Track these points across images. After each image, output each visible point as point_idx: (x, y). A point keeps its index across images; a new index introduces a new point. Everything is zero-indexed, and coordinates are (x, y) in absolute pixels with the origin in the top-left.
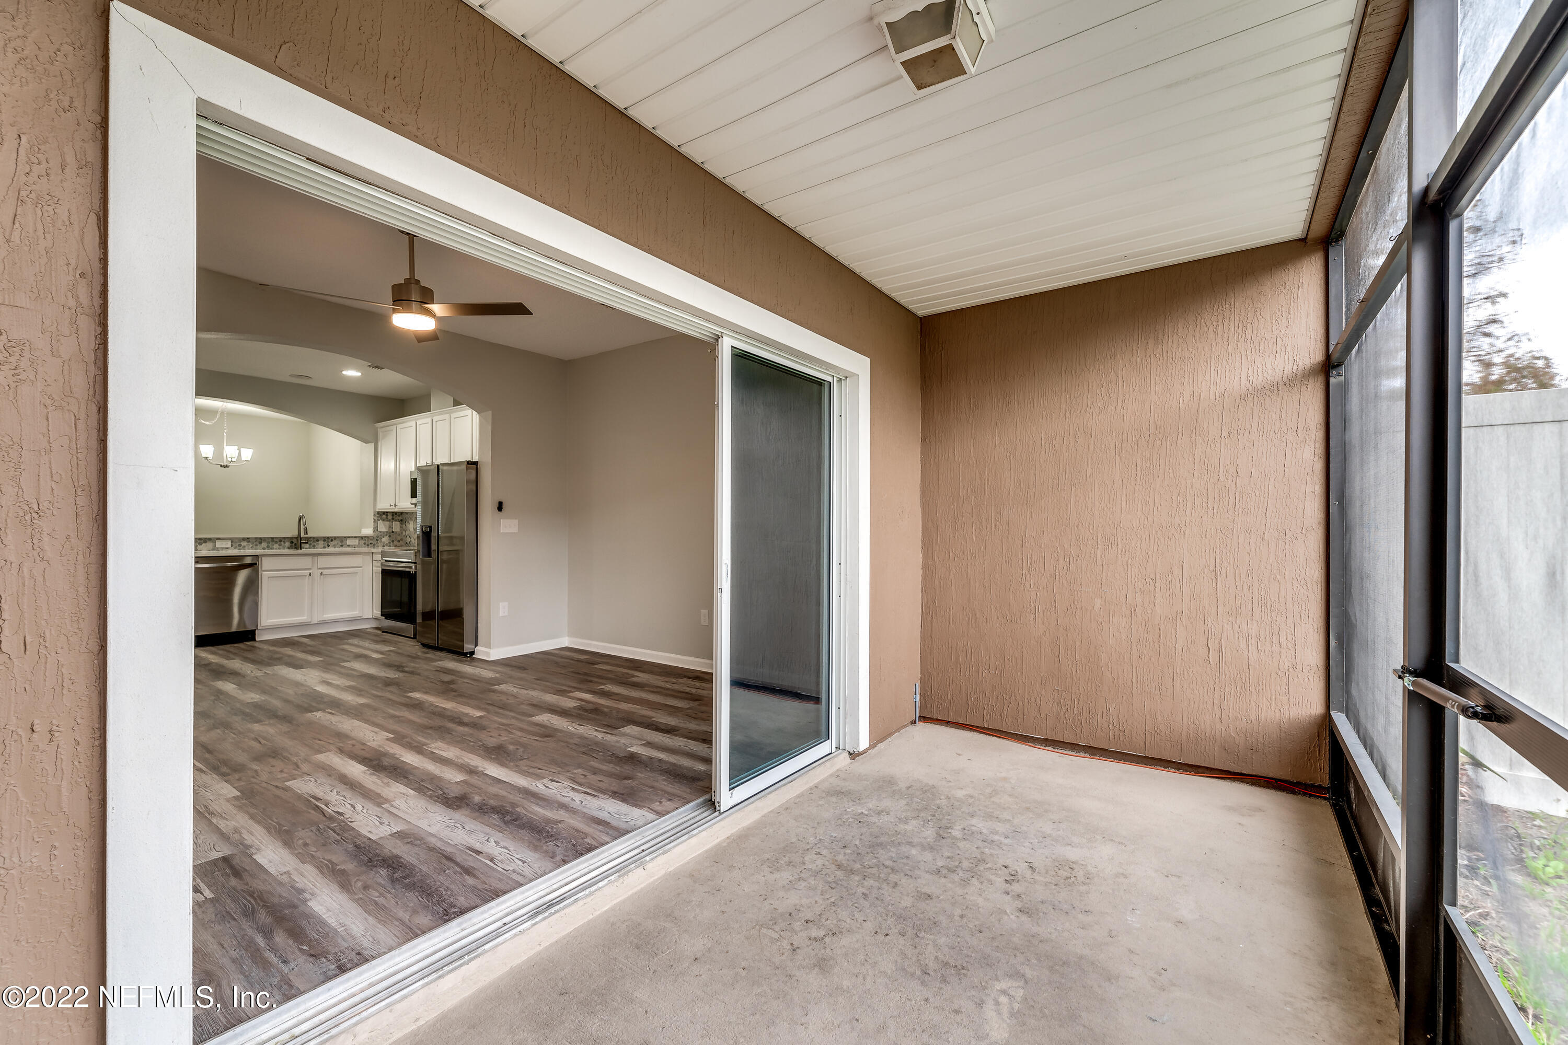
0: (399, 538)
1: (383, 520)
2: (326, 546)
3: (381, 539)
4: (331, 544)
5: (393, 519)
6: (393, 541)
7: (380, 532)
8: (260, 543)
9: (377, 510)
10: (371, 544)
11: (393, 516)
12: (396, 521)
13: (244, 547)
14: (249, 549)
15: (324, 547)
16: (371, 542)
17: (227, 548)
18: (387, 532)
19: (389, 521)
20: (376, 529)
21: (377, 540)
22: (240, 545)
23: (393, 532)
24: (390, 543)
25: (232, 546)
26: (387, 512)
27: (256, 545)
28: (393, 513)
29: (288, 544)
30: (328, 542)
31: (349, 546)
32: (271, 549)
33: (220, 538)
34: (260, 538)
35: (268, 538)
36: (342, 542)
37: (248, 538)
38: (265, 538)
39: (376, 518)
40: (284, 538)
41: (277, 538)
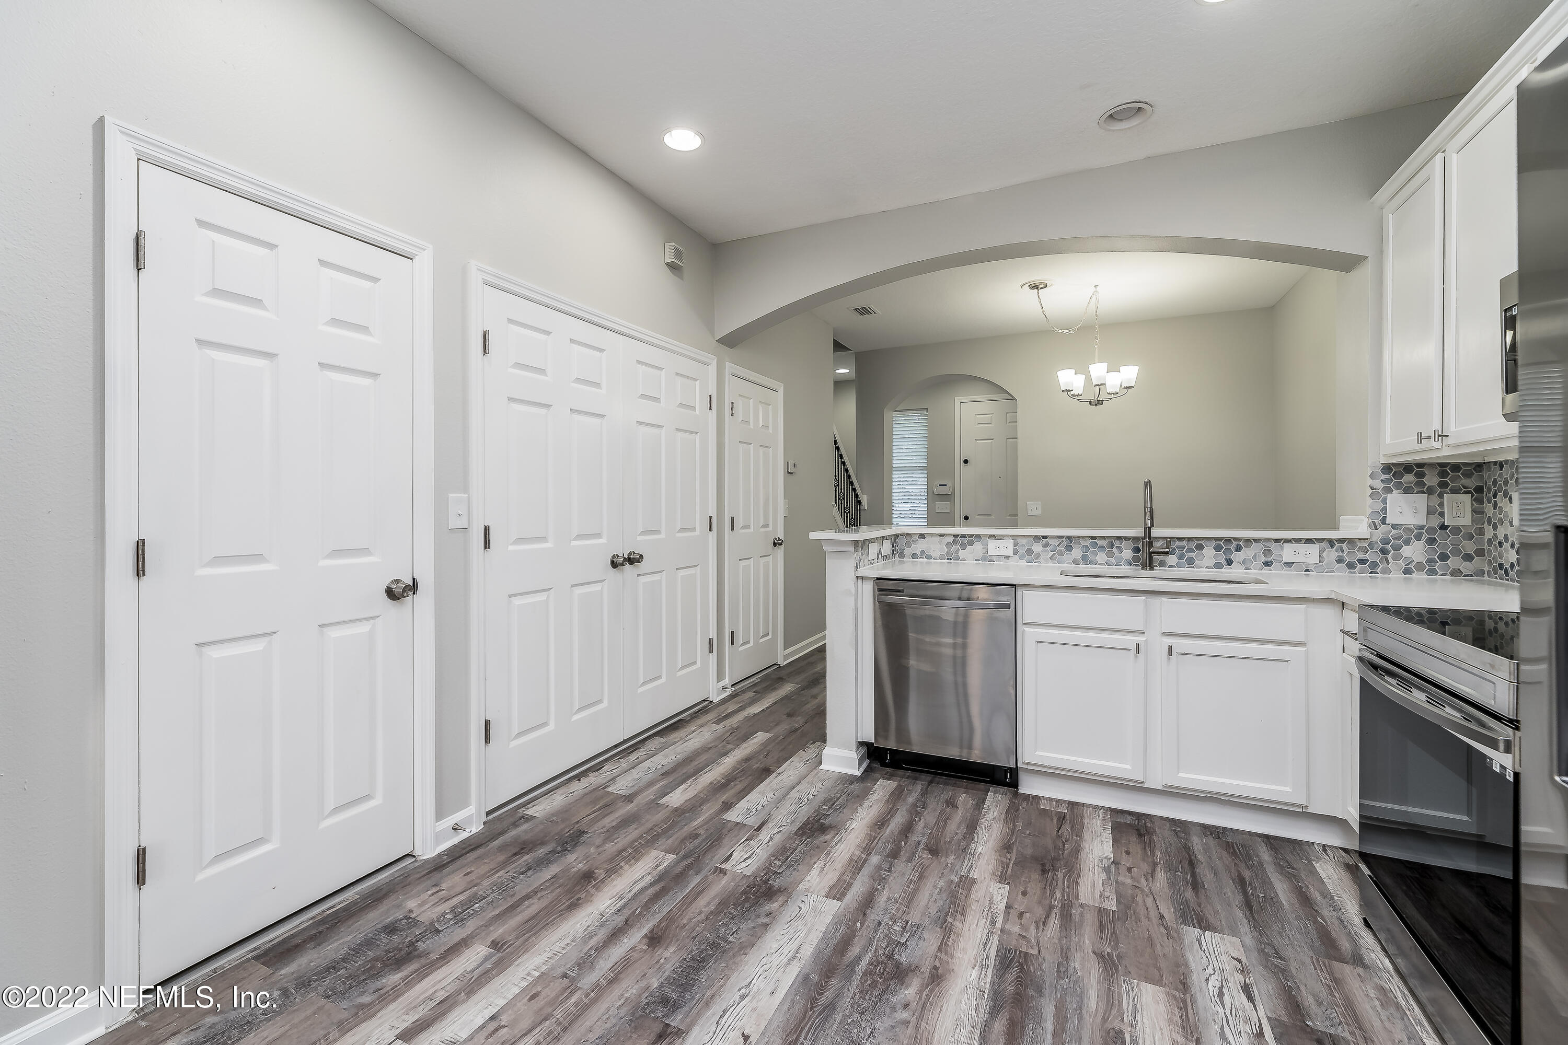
0: (1470, 547)
1: (1407, 492)
2: (1223, 561)
3: (1397, 548)
4: (1237, 557)
5: (1443, 485)
6: (1444, 557)
7: (1394, 527)
8: (1069, 548)
9: (1384, 460)
10: (1362, 561)
11: (1443, 474)
12: (1455, 491)
13: (1038, 555)
14: (1047, 562)
15: (1218, 566)
16: (1361, 556)
17: (1007, 557)
18: (1421, 527)
19: (1430, 491)
20: (1379, 518)
21: (1384, 552)
22: (1029, 552)
23: (1443, 527)
24: (1431, 561)
25: (1016, 553)
26: (1422, 463)
27: (1061, 554)
28: (1442, 465)
29: (1128, 554)
30: (1228, 551)
31: (1288, 564)
32: (1091, 563)
33: (994, 535)
34: (1069, 538)
35: (1083, 537)
36: (1267, 552)
37: (1045, 537)
38: (1078, 537)
39: (1379, 485)
40: (1119, 538)
41: (1103, 538)
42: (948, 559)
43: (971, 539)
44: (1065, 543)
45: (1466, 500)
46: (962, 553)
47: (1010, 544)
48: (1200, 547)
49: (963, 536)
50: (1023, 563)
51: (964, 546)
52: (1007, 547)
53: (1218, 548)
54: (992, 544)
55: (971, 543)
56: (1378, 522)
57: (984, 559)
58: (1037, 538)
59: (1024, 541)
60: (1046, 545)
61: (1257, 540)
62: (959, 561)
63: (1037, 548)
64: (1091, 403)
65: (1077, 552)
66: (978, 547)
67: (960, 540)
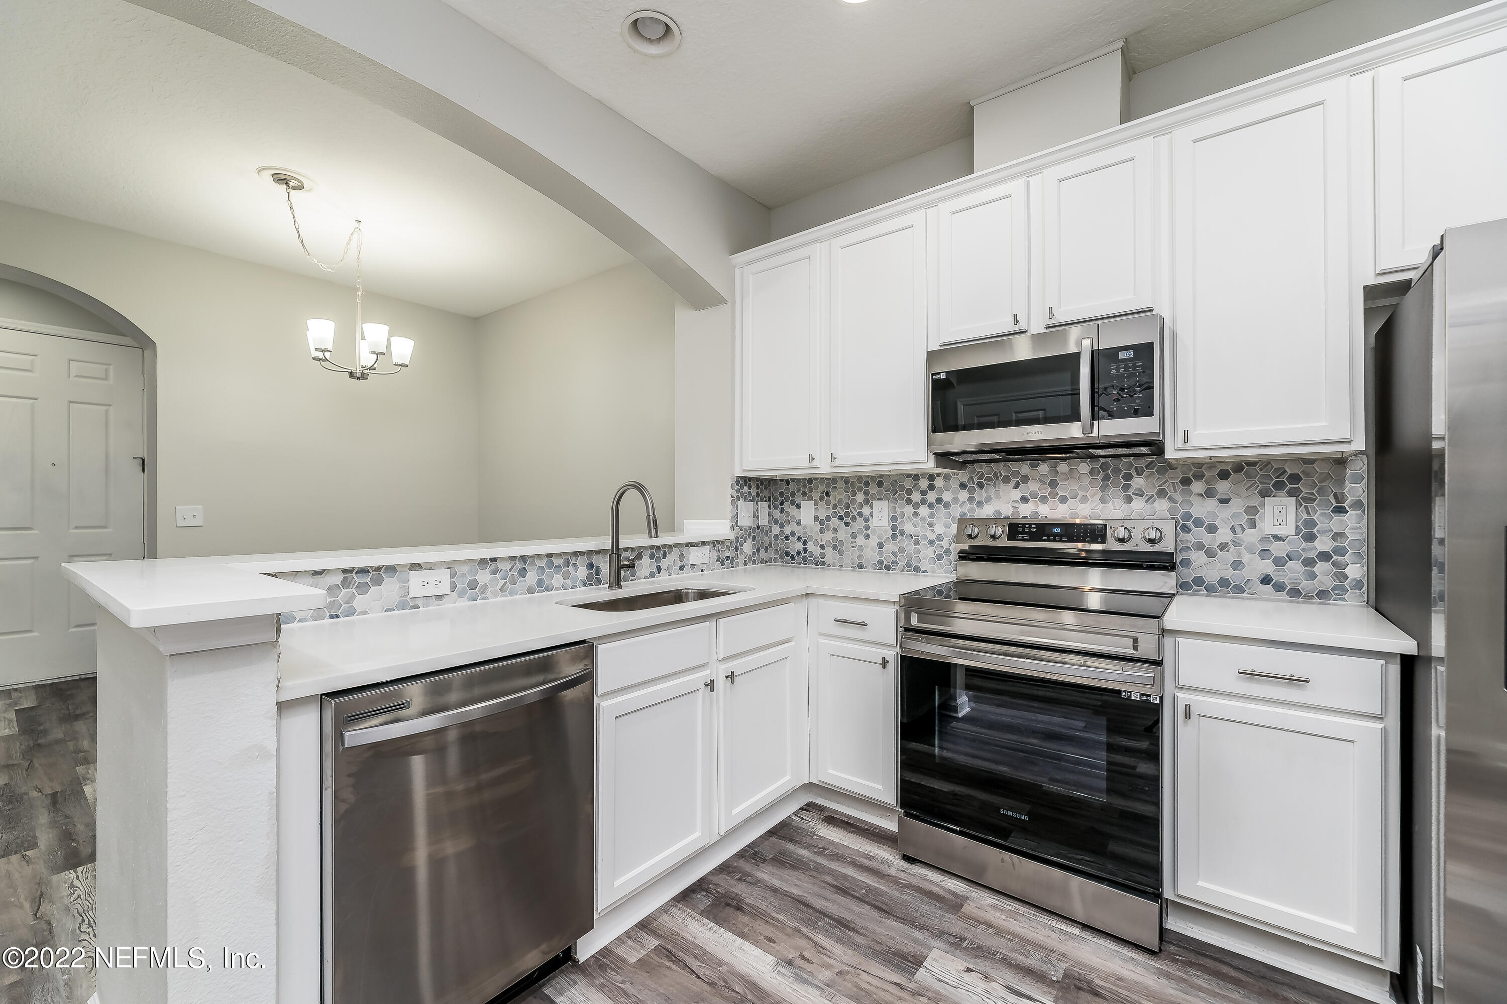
0: (767, 542)
1: (745, 500)
2: (655, 570)
3: (742, 545)
4: (664, 563)
5: (758, 495)
6: (758, 550)
7: (741, 528)
8: (523, 573)
9: (737, 475)
10: (728, 558)
11: (758, 487)
12: (762, 500)
13: (485, 588)
14: (496, 596)
15: (652, 575)
16: (727, 554)
17: (440, 597)
18: (750, 527)
19: (753, 499)
20: (735, 525)
21: (737, 549)
22: (473, 585)
23: (758, 527)
24: (754, 554)
25: (453, 588)
26: (750, 479)
27: (514, 582)
28: (757, 479)
29: (582, 572)
30: (658, 560)
31: (693, 566)
32: (547, 589)
33: (419, 564)
34: (523, 559)
35: (539, 556)
36: (681, 557)
37: (494, 560)
38: (533, 556)
39: (735, 495)
40: (575, 554)
41: (559, 555)
42: (332, 617)
43: (378, 574)
44: (519, 565)
45: (766, 504)
46: (360, 602)
47: (444, 576)
48: (639, 557)
49: (363, 571)
50: (464, 603)
51: (363, 588)
52: (440, 581)
53: (652, 556)
54: (416, 578)
55: (378, 582)
56: (734, 524)
57: (402, 606)
58: (483, 562)
59: (465, 569)
60: (494, 572)
61: (675, 545)
62: (355, 617)
63: (484, 577)
64: (351, 375)
65: (532, 577)
66: (390, 587)
67: (358, 579)
